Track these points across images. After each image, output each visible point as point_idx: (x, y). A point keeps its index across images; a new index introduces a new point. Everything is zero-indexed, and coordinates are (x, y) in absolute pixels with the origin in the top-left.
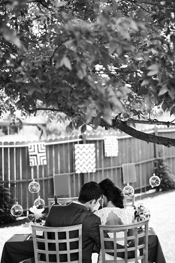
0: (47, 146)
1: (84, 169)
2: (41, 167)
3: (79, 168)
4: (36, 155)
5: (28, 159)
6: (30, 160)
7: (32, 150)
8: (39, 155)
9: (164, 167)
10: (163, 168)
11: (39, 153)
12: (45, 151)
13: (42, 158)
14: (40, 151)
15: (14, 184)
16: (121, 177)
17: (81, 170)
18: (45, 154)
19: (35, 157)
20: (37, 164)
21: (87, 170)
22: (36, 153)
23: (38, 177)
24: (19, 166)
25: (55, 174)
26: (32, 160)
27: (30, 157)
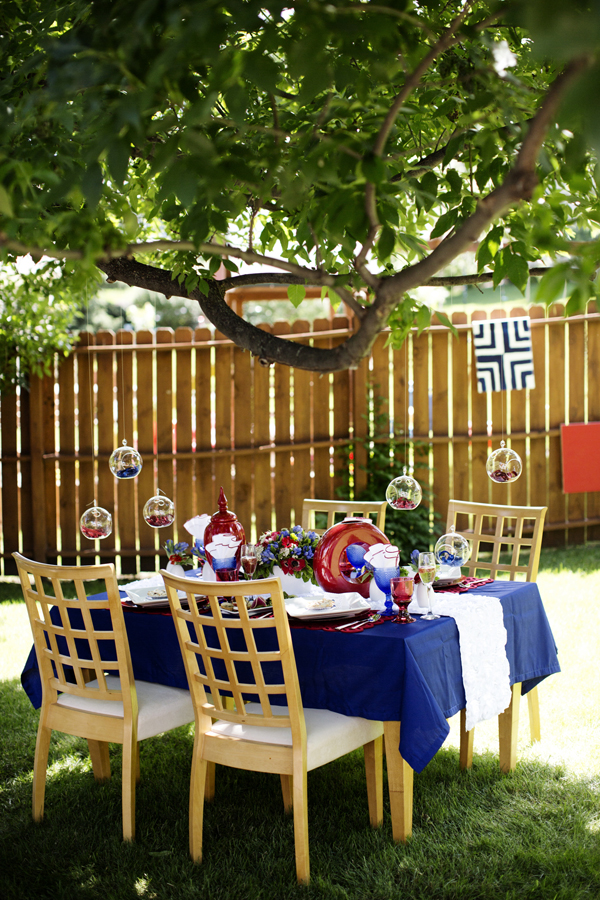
0: (533, 329)
2: (517, 395)
4: (498, 359)
5: (475, 370)
6: (480, 375)
7: (486, 340)
8: (508, 358)
11: (510, 349)
12: (528, 343)
13: (520, 369)
14: (513, 343)
15: (425, 451)
18: (529, 355)
19: (495, 365)
20: (504, 386)
22: (499, 350)
23: (509, 431)
24: (446, 393)
25: (571, 421)
26: (486, 376)
27: (480, 365)
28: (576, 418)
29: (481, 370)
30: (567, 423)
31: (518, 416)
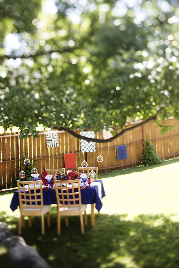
0: (59, 134)
1: (87, 150)
2: (55, 148)
3: (83, 145)
4: (51, 140)
5: (46, 143)
6: (47, 144)
7: (49, 136)
8: (53, 140)
9: (150, 148)
10: (148, 148)
11: (53, 138)
12: (57, 137)
13: (56, 142)
14: (54, 137)
15: (36, 161)
16: (116, 155)
17: (85, 150)
18: (57, 139)
19: (50, 142)
20: (52, 146)
21: (89, 150)
22: (51, 138)
23: (53, 156)
24: (40, 148)
25: (66, 153)
26: (48, 144)
27: (47, 142)
28: (67, 152)
29: (48, 143)
30: (65, 153)
31: (55, 153)
